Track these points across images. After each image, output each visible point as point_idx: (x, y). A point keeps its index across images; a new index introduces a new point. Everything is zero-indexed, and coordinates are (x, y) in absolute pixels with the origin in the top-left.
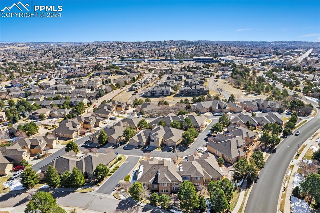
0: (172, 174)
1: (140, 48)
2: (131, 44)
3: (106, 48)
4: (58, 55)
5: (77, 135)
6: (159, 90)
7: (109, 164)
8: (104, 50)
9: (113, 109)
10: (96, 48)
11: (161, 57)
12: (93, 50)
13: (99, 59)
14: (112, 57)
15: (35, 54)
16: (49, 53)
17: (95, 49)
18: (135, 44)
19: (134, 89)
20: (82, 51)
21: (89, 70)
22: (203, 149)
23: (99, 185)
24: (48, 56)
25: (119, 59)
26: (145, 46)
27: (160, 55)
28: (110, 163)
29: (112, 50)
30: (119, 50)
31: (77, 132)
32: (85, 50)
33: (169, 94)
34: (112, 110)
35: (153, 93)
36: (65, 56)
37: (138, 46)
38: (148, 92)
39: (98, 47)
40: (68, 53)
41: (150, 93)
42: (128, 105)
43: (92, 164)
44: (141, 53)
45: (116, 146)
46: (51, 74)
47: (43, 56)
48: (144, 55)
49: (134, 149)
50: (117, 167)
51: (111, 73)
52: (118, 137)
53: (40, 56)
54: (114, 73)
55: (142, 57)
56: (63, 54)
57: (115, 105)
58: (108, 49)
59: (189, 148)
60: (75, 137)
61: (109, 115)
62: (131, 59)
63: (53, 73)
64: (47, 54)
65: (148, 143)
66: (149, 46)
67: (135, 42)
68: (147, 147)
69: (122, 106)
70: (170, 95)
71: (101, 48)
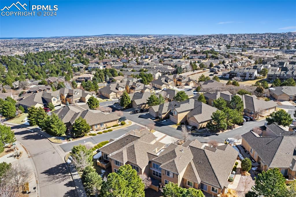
1: (254, 39)
2: (246, 36)
3: (217, 39)
4: (172, 43)
7: (105, 125)
8: (215, 40)
9: (170, 81)
10: (208, 39)
11: (275, 47)
12: (205, 40)
13: (205, 47)
14: (219, 45)
15: (155, 42)
16: (166, 41)
17: (207, 39)
18: (250, 36)
19: (216, 70)
20: (194, 41)
22: (236, 141)
23: (70, 140)
24: (164, 44)
25: (225, 48)
26: (261, 37)
27: (274, 45)
29: (223, 40)
32: (197, 40)
35: (232, 75)
36: (178, 44)
37: (253, 38)
39: (210, 38)
40: (182, 41)
41: (229, 74)
44: (252, 43)
45: (135, 112)
47: (160, 44)
48: (255, 45)
49: (149, 119)
50: (111, 131)
51: (207, 57)
53: (158, 43)
54: (210, 58)
55: (251, 46)
56: (176, 42)
57: (176, 79)
58: (219, 39)
60: (113, 98)
61: (162, 86)
62: (238, 48)
64: (163, 42)
66: (266, 38)
67: (251, 34)
69: (182, 81)
70: (254, 79)
71: (213, 39)
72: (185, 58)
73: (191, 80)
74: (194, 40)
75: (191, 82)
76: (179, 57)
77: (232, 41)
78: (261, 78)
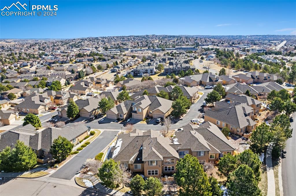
0: (163, 148)
1: (123, 41)
2: (115, 38)
3: (91, 42)
4: (44, 48)
5: (44, 110)
6: (142, 70)
7: (77, 139)
8: (89, 43)
9: (91, 85)
10: (82, 42)
11: (144, 47)
12: (78, 43)
13: (83, 50)
14: (96, 48)
15: (21, 47)
16: (35, 46)
17: (80, 42)
18: (119, 38)
19: (117, 70)
20: (68, 45)
21: (72, 57)
22: (199, 120)
23: (56, 167)
24: (34, 49)
25: (103, 50)
26: (128, 39)
27: (143, 46)
28: (79, 138)
29: (97, 43)
30: (104, 43)
31: (44, 107)
32: (70, 44)
33: (153, 73)
34: (90, 87)
35: (136, 72)
36: (51, 48)
37: (122, 40)
38: (131, 72)
39: (83, 41)
40: (54, 46)
41: (133, 72)
42: (108, 82)
43: (51, 138)
44: (125, 45)
45: (89, 120)
46: (33, 61)
47: (29, 49)
48: (128, 46)
49: (112, 122)
50: (87, 144)
51: (94, 60)
52: (92, 109)
53: (26, 49)
54: (97, 60)
55: (126, 47)
56: (48, 47)
57: (94, 82)
58: (93, 42)
59: (181, 120)
60: (42, 113)
61: (86, 91)
62: (115, 49)
63: (36, 61)
64: (32, 47)
65: (130, 116)
66: (132, 40)
67: (119, 37)
68: (129, 120)
69: (102, 83)
70: (155, 74)
71: (86, 42)
72: (72, 62)
73: (109, 81)
74: (67, 43)
75: (110, 83)
76: (65, 61)
77: (105, 43)
78: (159, 73)
